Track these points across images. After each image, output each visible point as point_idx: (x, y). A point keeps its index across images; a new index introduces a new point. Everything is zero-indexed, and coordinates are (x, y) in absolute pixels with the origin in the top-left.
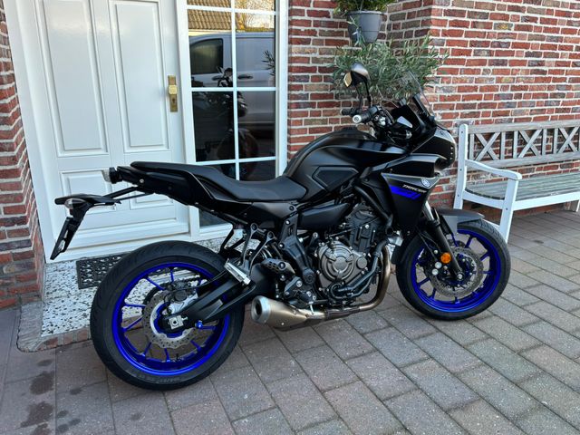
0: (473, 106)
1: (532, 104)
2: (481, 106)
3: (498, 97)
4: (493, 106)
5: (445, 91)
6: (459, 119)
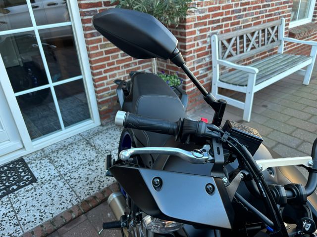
0: (218, 21)
1: (252, 14)
2: (223, 20)
3: (233, 12)
4: (230, 19)
5: (200, 13)
6: (211, 31)
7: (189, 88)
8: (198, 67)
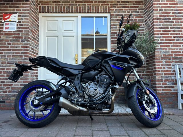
0: (180, 58)
5: (165, 53)
6: (174, 63)
7: (158, 90)
8: (165, 81)
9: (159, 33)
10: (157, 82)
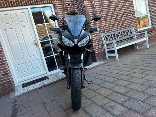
0: (103, 30)
1: (117, 27)
2: (105, 30)
3: (108, 27)
4: (108, 29)
6: (100, 34)
7: (96, 52)
8: (98, 45)
9: (90, 16)
10: (94, 47)
